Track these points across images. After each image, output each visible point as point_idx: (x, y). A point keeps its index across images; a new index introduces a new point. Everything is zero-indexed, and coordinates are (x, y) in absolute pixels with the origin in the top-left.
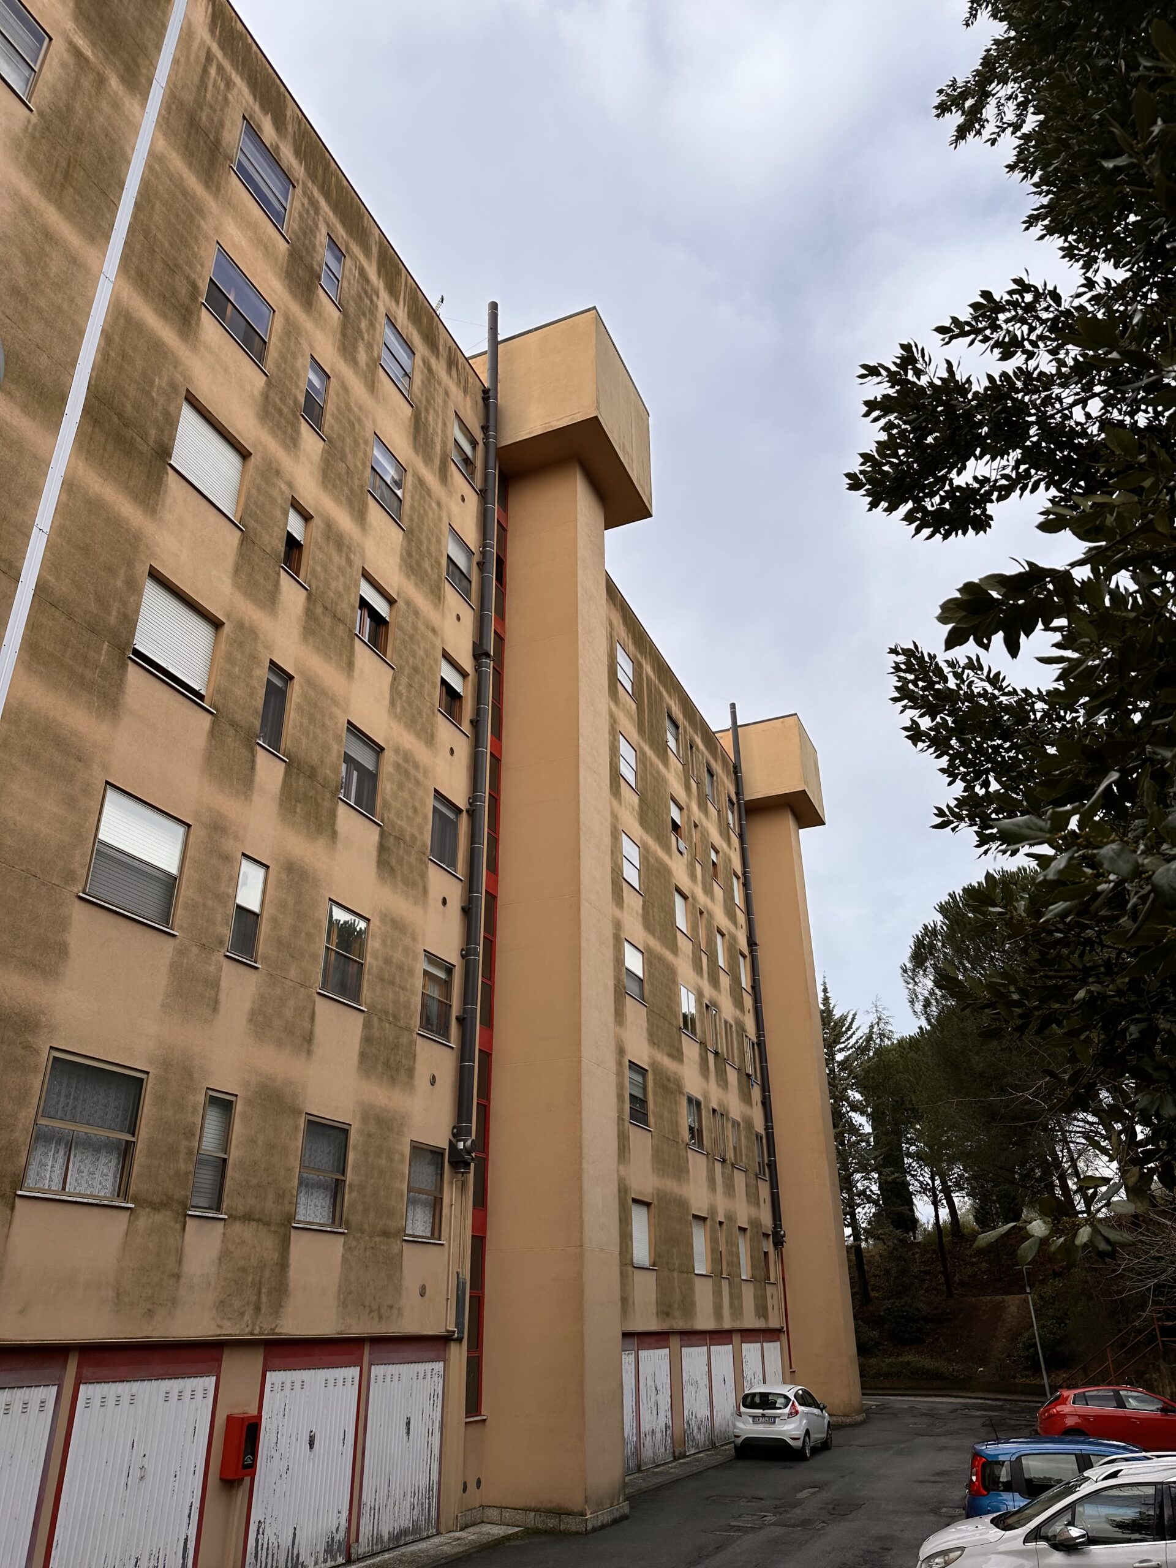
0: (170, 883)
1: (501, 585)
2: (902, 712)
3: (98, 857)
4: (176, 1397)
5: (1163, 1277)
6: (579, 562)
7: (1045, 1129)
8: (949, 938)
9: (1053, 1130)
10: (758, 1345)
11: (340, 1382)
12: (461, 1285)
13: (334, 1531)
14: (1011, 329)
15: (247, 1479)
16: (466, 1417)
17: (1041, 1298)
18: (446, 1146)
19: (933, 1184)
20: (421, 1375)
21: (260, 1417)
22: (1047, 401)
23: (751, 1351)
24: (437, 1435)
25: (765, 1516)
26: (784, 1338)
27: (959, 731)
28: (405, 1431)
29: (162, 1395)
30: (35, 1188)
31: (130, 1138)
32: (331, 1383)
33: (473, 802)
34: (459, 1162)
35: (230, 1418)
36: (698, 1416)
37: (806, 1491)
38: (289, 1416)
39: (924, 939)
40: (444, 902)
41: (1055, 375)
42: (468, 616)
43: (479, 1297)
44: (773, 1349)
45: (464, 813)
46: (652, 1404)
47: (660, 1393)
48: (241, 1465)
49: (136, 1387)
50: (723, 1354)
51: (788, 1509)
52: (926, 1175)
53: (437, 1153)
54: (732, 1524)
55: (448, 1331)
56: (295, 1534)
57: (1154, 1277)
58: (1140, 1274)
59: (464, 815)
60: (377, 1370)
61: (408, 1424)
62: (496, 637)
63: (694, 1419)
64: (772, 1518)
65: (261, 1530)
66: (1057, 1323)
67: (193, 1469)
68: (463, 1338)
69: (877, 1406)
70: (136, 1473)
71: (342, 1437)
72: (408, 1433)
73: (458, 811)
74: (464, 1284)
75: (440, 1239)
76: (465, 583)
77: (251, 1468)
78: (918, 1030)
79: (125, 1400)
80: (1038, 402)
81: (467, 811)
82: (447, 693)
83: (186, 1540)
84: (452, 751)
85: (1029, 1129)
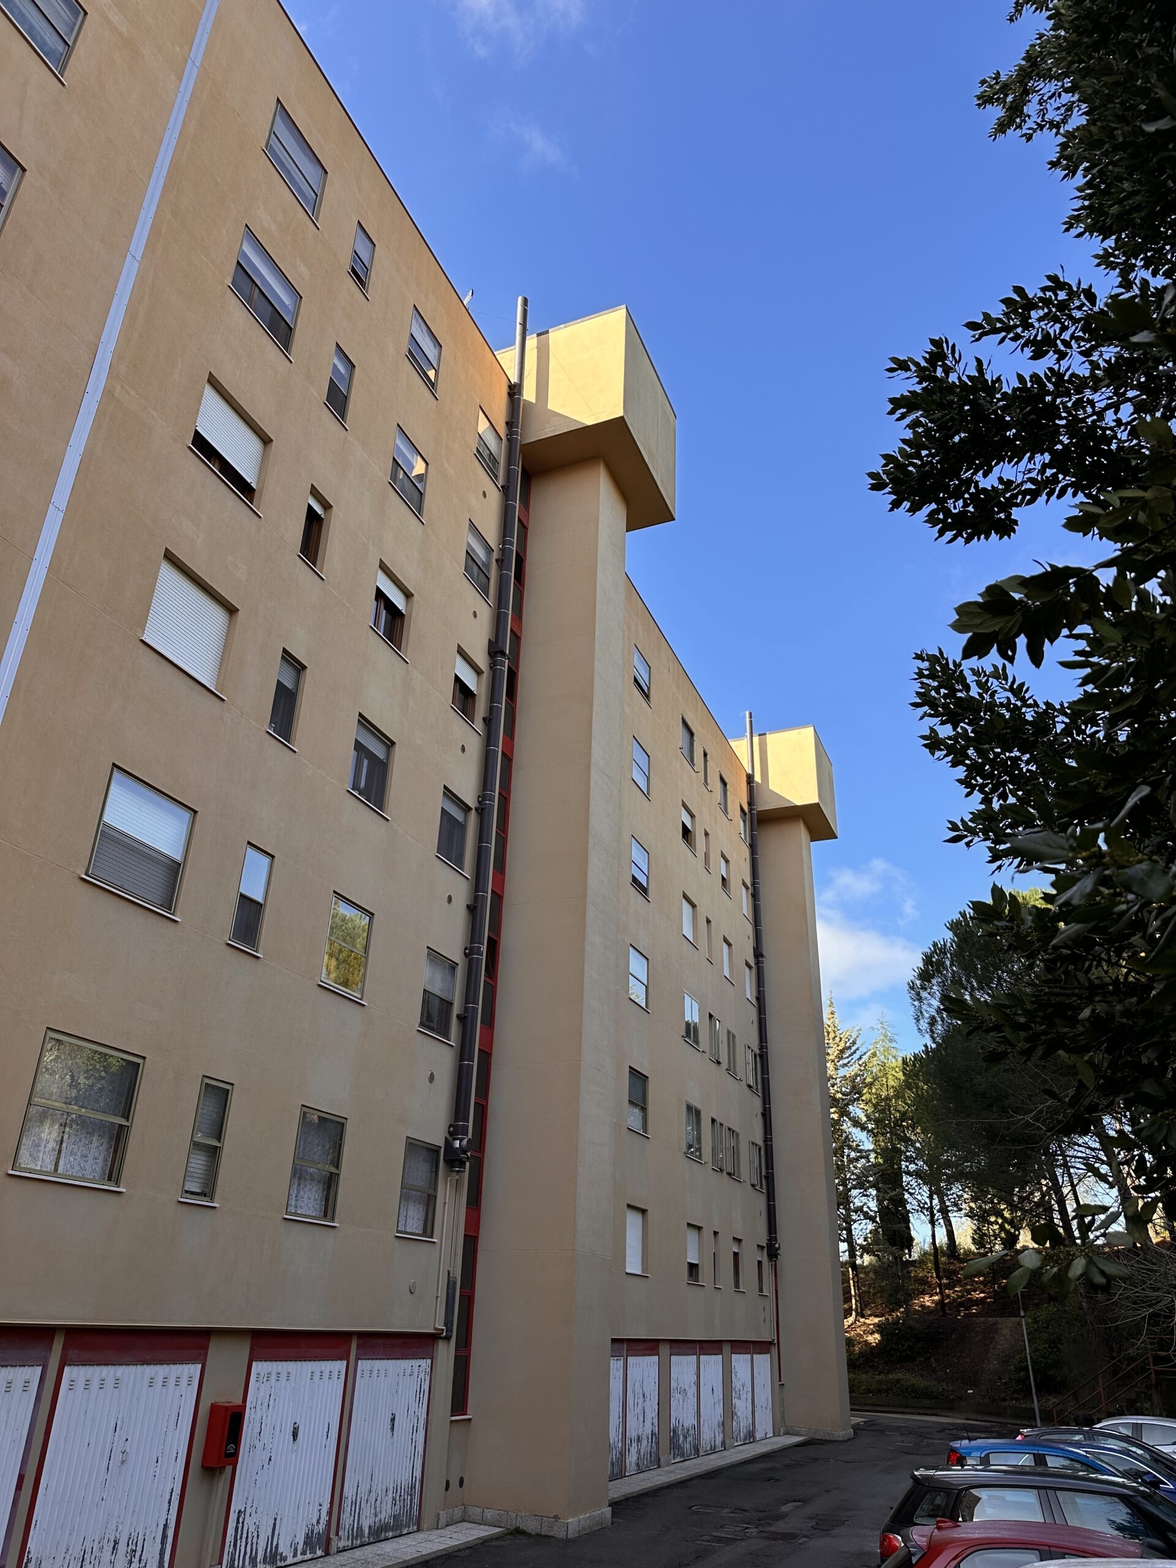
0: (174, 870)
1: (520, 583)
2: (922, 718)
3: (103, 838)
4: (161, 1383)
5: (1158, 1307)
6: (599, 564)
7: (1046, 1153)
8: (959, 956)
9: (1055, 1154)
10: (749, 1356)
11: (326, 1375)
12: (451, 1283)
13: (315, 1523)
14: (1044, 327)
15: (229, 1469)
16: (452, 1416)
17: (1036, 1321)
18: (441, 1143)
19: (931, 1203)
20: (408, 1372)
21: (244, 1406)
22: (1079, 405)
23: (741, 1362)
24: (422, 1432)
25: (747, 1528)
26: (774, 1350)
27: (977, 742)
28: (389, 1427)
29: (147, 1380)
30: (26, 1168)
31: (123, 1122)
32: (317, 1376)
33: (483, 801)
34: (454, 1160)
35: (214, 1408)
36: (685, 1425)
37: (790, 1504)
38: (274, 1407)
39: (932, 956)
40: (450, 899)
41: (1088, 378)
42: (485, 613)
43: (469, 1297)
44: (763, 1361)
45: (473, 811)
46: (639, 1410)
47: (648, 1400)
48: (223, 1454)
49: (121, 1371)
50: (712, 1364)
51: (771, 1522)
52: (924, 1193)
53: (433, 1150)
54: (714, 1534)
55: (436, 1329)
56: (275, 1525)
57: (1150, 1306)
58: (1135, 1303)
59: (473, 813)
60: (364, 1365)
61: (393, 1420)
62: (513, 636)
63: (680, 1428)
64: (753, 1531)
65: (241, 1520)
66: (1049, 1347)
67: (175, 1455)
68: (451, 1336)
69: (865, 1422)
70: (117, 1457)
71: (326, 1430)
72: (392, 1429)
73: (467, 809)
74: (455, 1283)
75: (432, 1237)
76: (483, 578)
77: (233, 1458)
78: (924, 1048)
79: (110, 1384)
80: (1069, 404)
81: (476, 809)
82: (460, 691)
83: (166, 1526)
84: (463, 749)
85: (1029, 1152)
